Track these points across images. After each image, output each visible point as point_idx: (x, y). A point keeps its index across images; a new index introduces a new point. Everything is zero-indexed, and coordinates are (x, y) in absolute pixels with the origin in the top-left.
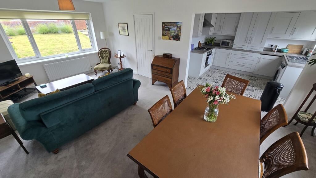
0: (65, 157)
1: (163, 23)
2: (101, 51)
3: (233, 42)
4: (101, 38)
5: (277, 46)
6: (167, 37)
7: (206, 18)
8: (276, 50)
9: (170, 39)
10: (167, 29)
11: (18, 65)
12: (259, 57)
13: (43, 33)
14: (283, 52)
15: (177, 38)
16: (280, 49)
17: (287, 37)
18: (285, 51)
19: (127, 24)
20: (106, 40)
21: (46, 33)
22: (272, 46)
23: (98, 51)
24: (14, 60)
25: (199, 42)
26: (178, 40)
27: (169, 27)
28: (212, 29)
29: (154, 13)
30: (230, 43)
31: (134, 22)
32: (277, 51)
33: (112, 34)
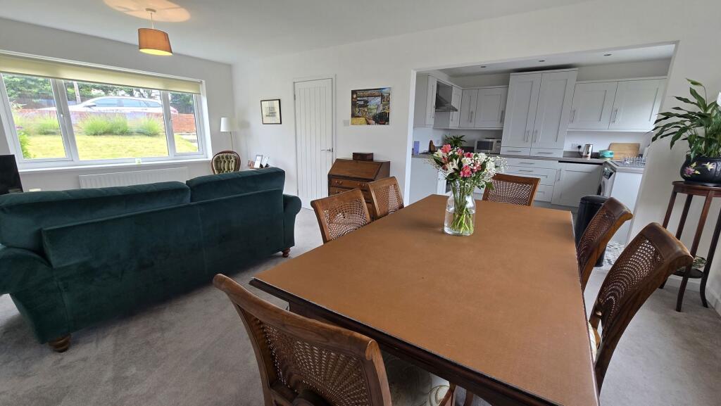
0: (85, 360)
1: (353, 92)
2: (219, 157)
3: (500, 142)
4: (223, 129)
5: (588, 146)
6: (363, 119)
7: (440, 94)
8: (588, 153)
9: (368, 124)
10: (362, 103)
11: (19, 171)
12: (559, 168)
13: (95, 134)
14: (603, 157)
15: (382, 119)
16: (597, 153)
17: (604, 126)
18: (608, 154)
19: (279, 100)
20: (231, 134)
21: (101, 134)
22: (579, 147)
23: (210, 157)
24: (13, 156)
25: (431, 142)
26: (384, 124)
27: (366, 98)
28: (454, 115)
29: (336, 75)
30: (494, 144)
31: (295, 96)
32: (592, 157)
33: (245, 125)
